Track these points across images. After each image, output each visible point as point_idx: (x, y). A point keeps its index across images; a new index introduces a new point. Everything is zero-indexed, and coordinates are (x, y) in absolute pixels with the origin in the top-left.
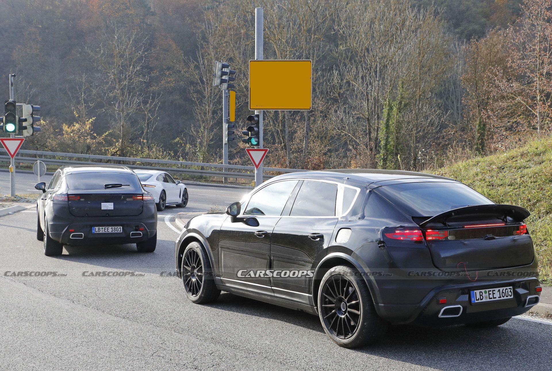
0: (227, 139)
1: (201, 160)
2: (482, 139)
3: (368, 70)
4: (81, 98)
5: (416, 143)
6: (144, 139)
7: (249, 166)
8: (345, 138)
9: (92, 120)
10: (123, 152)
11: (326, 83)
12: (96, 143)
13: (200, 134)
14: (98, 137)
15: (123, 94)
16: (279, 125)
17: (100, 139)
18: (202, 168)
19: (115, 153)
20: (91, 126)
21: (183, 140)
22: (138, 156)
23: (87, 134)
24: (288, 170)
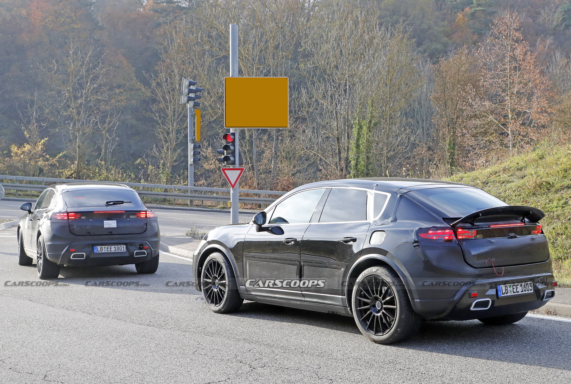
0: (192, 160)
1: (164, 182)
2: (452, 158)
3: (337, 89)
4: (33, 117)
5: (387, 163)
6: (101, 160)
7: (214, 188)
8: (314, 159)
9: (44, 141)
10: (79, 174)
11: (295, 102)
12: (49, 165)
13: (163, 155)
14: (51, 159)
15: (79, 113)
16: (246, 145)
17: (54, 161)
18: (166, 190)
19: (70, 175)
20: (43, 147)
21: (145, 161)
22: (95, 178)
23: (39, 155)
24: (257, 191)
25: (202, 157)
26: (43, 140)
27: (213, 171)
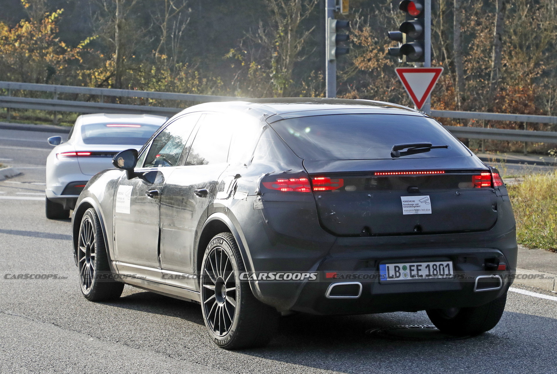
0: (333, 52)
6: (161, 52)
9: (56, 15)
10: (120, 79)
12: (65, 61)
13: (276, 42)
14: (69, 50)
17: (74, 53)
19: (104, 81)
20: (55, 28)
21: (243, 54)
22: (149, 87)
23: (47, 43)
24: (460, 114)
25: (351, 45)
26: (54, 13)
27: (372, 74)
